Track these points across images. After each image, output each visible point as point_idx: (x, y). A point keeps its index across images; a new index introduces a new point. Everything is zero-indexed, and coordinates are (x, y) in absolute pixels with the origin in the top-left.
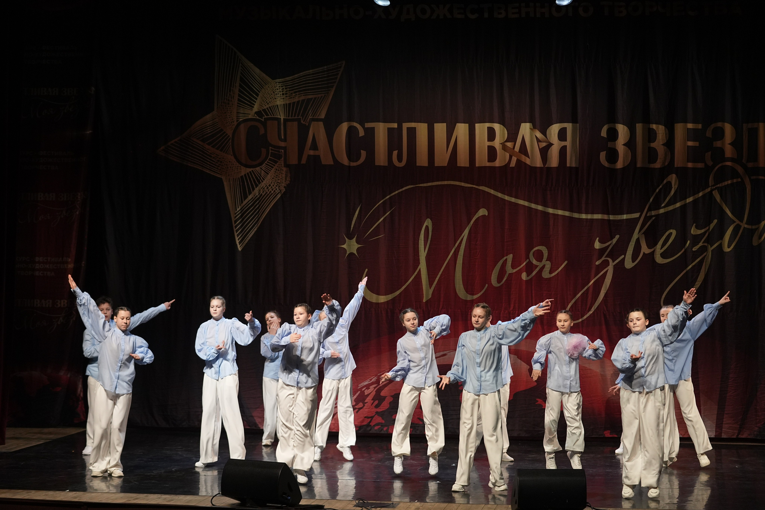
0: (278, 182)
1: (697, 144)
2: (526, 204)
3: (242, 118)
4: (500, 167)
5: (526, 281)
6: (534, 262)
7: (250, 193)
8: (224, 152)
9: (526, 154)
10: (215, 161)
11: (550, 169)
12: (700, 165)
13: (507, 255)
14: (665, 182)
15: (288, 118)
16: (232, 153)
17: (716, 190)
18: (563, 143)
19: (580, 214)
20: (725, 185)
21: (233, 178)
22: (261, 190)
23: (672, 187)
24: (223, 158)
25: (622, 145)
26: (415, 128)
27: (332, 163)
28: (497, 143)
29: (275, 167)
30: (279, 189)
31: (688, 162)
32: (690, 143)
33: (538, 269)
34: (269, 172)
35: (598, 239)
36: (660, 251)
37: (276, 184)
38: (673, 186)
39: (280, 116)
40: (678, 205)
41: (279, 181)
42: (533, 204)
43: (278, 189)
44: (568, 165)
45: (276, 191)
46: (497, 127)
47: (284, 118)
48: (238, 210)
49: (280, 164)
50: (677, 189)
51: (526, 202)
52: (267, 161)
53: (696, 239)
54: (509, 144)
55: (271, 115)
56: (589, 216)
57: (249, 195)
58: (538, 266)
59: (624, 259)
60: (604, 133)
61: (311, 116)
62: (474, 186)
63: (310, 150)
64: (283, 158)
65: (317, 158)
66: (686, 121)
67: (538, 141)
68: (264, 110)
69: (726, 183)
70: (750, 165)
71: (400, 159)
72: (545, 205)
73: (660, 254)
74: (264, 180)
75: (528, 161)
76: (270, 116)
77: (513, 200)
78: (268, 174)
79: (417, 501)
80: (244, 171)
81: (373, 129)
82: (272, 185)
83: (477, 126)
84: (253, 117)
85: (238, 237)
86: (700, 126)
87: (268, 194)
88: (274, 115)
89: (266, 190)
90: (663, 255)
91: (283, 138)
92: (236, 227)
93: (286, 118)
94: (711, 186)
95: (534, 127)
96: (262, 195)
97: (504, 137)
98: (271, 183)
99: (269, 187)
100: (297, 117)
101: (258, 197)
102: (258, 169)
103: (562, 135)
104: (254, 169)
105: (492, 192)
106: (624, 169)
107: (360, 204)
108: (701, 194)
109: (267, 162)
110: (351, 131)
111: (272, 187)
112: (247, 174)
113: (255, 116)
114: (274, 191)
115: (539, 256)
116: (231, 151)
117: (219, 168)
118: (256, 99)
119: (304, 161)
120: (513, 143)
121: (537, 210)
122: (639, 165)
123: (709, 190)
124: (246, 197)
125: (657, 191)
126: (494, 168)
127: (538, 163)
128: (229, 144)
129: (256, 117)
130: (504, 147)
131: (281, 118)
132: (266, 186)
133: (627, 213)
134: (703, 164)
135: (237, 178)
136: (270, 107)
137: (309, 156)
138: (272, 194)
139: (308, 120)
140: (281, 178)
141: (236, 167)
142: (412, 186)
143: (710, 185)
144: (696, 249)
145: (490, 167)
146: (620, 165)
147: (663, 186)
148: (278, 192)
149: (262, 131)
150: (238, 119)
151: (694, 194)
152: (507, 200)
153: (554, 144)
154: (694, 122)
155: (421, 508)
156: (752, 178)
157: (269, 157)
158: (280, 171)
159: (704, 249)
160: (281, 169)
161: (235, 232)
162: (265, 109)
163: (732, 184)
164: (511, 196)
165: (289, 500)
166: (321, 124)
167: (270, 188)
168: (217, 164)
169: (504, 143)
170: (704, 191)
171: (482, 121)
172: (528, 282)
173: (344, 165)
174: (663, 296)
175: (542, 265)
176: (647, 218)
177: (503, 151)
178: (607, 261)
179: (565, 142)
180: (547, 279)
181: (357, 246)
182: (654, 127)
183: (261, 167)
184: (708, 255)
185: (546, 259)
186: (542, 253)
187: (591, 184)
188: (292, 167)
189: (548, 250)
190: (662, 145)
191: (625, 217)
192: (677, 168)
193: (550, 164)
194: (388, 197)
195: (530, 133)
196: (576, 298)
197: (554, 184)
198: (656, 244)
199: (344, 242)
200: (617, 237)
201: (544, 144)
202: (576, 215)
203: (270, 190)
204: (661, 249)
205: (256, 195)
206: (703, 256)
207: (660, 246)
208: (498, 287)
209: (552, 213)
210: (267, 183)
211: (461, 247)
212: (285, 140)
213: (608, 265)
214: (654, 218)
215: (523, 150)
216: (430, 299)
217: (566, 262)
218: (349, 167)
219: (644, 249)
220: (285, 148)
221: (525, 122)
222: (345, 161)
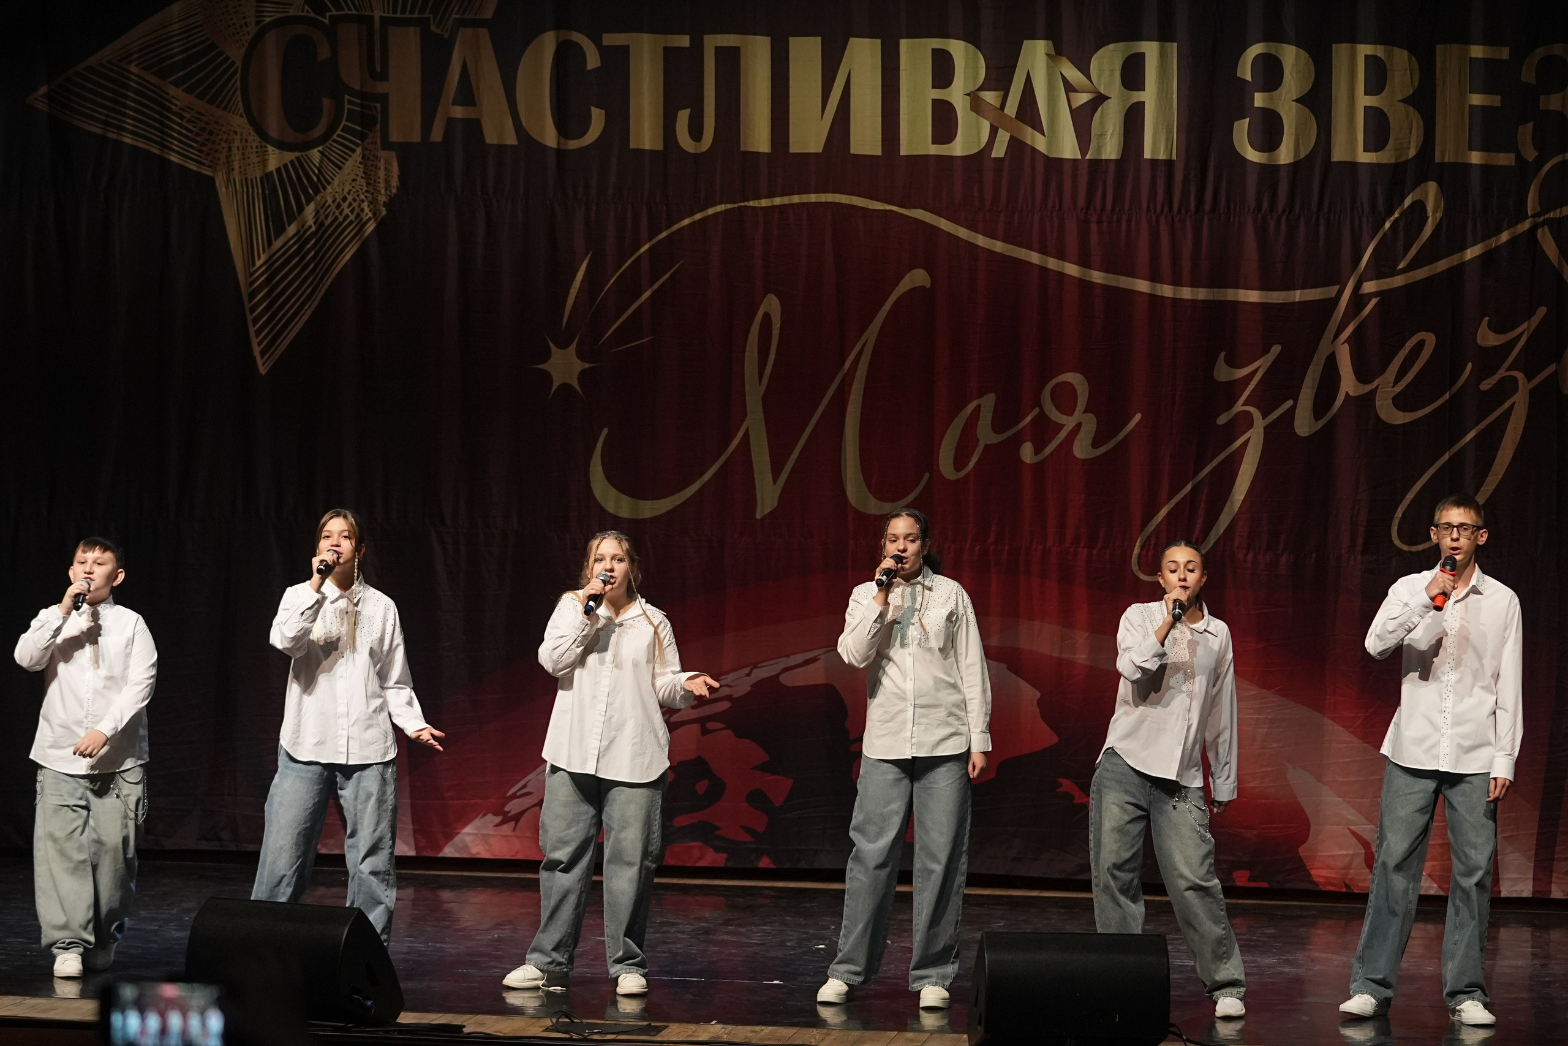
0: (367, 192)
1: (1496, 101)
2: (1035, 258)
3: (270, 16)
4: (964, 158)
5: (1031, 465)
6: (1054, 415)
7: (291, 219)
8: (218, 107)
9: (1037, 126)
10: (194, 129)
11: (1097, 165)
12: (1505, 159)
13: (980, 397)
14: (1408, 202)
15: (394, 16)
16: (242, 110)
17: (1545, 227)
18: (1137, 96)
19: (1177, 288)
21: (246, 179)
22: (322, 211)
23: (1428, 218)
24: (217, 123)
25: (1294, 101)
26: (737, 49)
27: (511, 139)
28: (957, 95)
29: (359, 151)
30: (370, 211)
31: (1470, 149)
32: (1476, 99)
33: (1063, 434)
34: (344, 164)
35: (1223, 354)
36: (1391, 389)
37: (363, 197)
38: (1430, 214)
39: (372, 11)
40: (1442, 265)
41: (370, 188)
42: (1051, 259)
43: (367, 210)
44: (1147, 155)
45: (363, 215)
46: (958, 49)
47: (382, 15)
48: (258, 263)
49: (372, 143)
50: (1441, 219)
51: (1033, 253)
52: (339, 132)
53: (1490, 360)
54: (990, 97)
55: (350, 9)
56: (1202, 294)
57: (289, 225)
58: (1064, 425)
59: (1292, 410)
60: (1245, 71)
61: (459, 10)
62: (894, 208)
63: (454, 104)
64: (378, 126)
65: (474, 127)
66: (1466, 40)
67: (1070, 88)
71: (696, 132)
72: (1084, 262)
73: (1393, 399)
74: (329, 183)
75: (1040, 143)
76: (347, 12)
77: (998, 246)
79: (715, 1022)
80: (275, 159)
81: (625, 50)
82: (350, 199)
83: (903, 43)
84: (299, 13)
85: (257, 337)
86: (1504, 53)
87: (341, 224)
88: (356, 9)
89: (334, 213)
90: (1401, 402)
91: (379, 70)
92: (252, 310)
93: (386, 15)
94: (1531, 217)
95: (1058, 52)
96: (322, 224)
97: (975, 77)
98: (349, 193)
99: (341, 202)
100: (418, 14)
101: (313, 229)
102: (315, 154)
103: (1132, 74)
104: (304, 154)
105: (944, 224)
106: (1295, 166)
107: (588, 254)
108: (1505, 237)
109: (339, 136)
110: (566, 55)
111: (350, 204)
112: (283, 169)
113: (305, 11)
114: (358, 215)
115: (1065, 399)
116: (240, 104)
117: (204, 149)
119: (437, 135)
120: (1001, 93)
121: (1061, 275)
122: (1338, 154)
123: (1527, 225)
124: (280, 230)
125: (1387, 225)
126: (951, 158)
127: (1068, 148)
128: (233, 85)
129: (308, 12)
130: (976, 105)
131: (372, 17)
132: (334, 202)
133: (1303, 288)
134: (1513, 156)
135: (256, 178)
137: (450, 122)
138: (351, 222)
139: (450, 22)
140: (375, 181)
141: (254, 147)
142: (729, 206)
143: (1530, 213)
144: (1489, 387)
145: (938, 157)
146: (1285, 155)
147: (1401, 214)
148: (367, 217)
149: (324, 52)
150: (261, 19)
151: (1486, 237)
152: (984, 249)
153: (1110, 98)
154: (1490, 40)
155: (725, 1036)
157: (344, 122)
158: (373, 161)
159: (1507, 388)
160: (374, 156)
161: (250, 324)
164: (993, 236)
165: (370, 1008)
166: (484, 33)
167: (346, 209)
168: (199, 139)
169: (977, 93)
170: (1512, 229)
171: (916, 32)
172: (1039, 468)
173: (544, 148)
174: (1399, 513)
175: (1074, 424)
176: (1358, 300)
177: (974, 114)
178: (1248, 413)
179: (1141, 92)
180: (1084, 460)
181: (579, 366)
182: (1378, 50)
183: (320, 148)
184: (1520, 402)
185: (1083, 409)
186: (1075, 391)
187: (1207, 207)
188: (404, 151)
189: (1089, 384)
190: (1400, 101)
191: (1297, 296)
192: (1442, 165)
193: (1099, 150)
194: (664, 234)
195: (1048, 66)
196: (1163, 513)
197: (1109, 206)
198: (1383, 370)
199: (546, 356)
200: (1276, 349)
201: (1083, 98)
202: (1167, 291)
203: (347, 211)
204: (1393, 386)
205: (308, 224)
206: (1507, 405)
207: (1392, 379)
208: (957, 481)
209: (1102, 285)
210: (337, 192)
211: (858, 372)
212: (384, 77)
213: (1250, 425)
214: (1378, 298)
215: (1028, 111)
216: (772, 512)
217: (1138, 417)
218: (560, 153)
219: (1349, 384)
220: (384, 99)
221: (1033, 37)
222: (550, 137)
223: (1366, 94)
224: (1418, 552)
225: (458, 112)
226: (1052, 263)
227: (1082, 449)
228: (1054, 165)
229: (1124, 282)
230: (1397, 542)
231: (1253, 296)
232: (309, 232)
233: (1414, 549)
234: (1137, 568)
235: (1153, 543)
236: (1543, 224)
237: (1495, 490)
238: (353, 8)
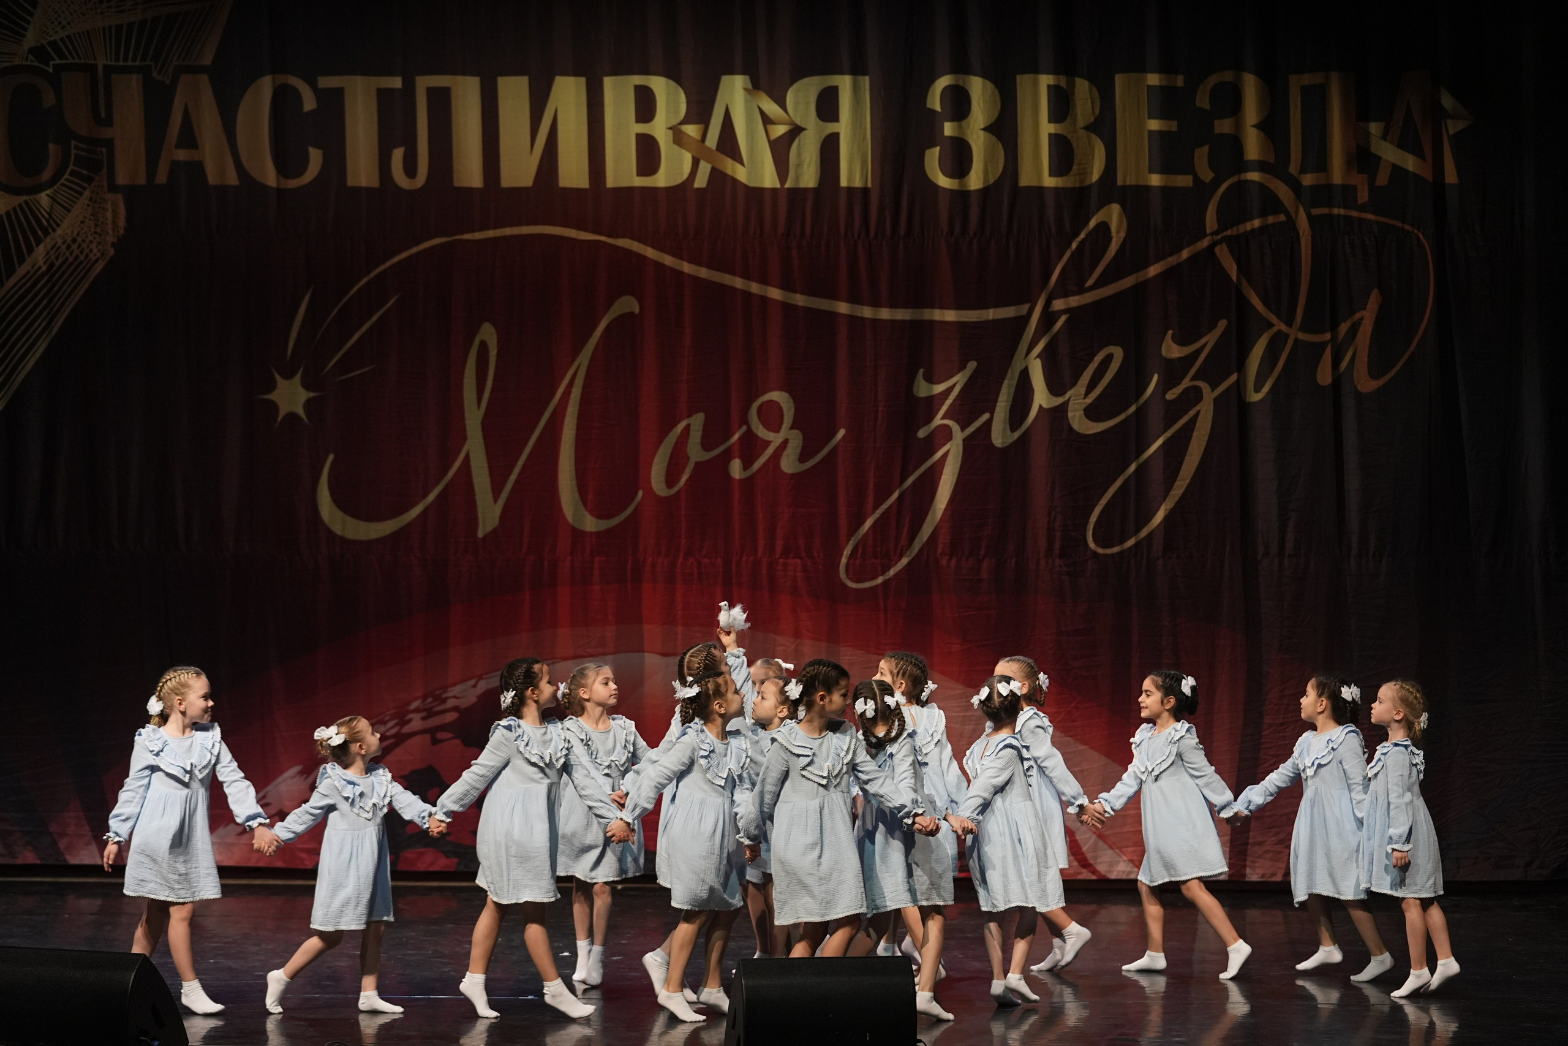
0: (96, 233)
1: (1173, 126)
2: (738, 283)
4: (667, 189)
5: (740, 480)
6: (761, 432)
7: (22, 260)
9: (736, 156)
11: (797, 194)
12: (1183, 181)
13: (689, 416)
14: (1092, 223)
15: (117, 64)
17: (1224, 245)
18: (831, 127)
19: (876, 309)
20: (1245, 232)
22: (52, 253)
23: (1111, 238)
25: (982, 129)
26: (449, 89)
27: (232, 179)
28: (659, 129)
29: (87, 193)
30: (99, 251)
31: (1151, 172)
32: (1154, 125)
33: (770, 451)
34: (72, 207)
35: (921, 371)
36: (1082, 401)
37: (90, 238)
38: (1114, 233)
39: (95, 60)
40: (1127, 282)
41: (98, 230)
42: (754, 283)
43: (95, 251)
44: (844, 183)
45: (91, 255)
46: (659, 85)
47: (105, 63)
49: (99, 186)
50: (1125, 239)
51: (736, 278)
52: (66, 176)
53: (1173, 371)
54: (692, 130)
55: (73, 58)
56: (902, 315)
57: (19, 267)
58: (770, 442)
59: (989, 424)
60: (934, 100)
61: (178, 59)
62: (603, 238)
63: (176, 147)
64: (105, 169)
65: (196, 169)
66: (1143, 70)
67: (767, 120)
68: (53, 44)
69: (1248, 226)
70: (1308, 180)
71: (410, 169)
72: (787, 286)
73: (1085, 410)
74: (58, 225)
75: (741, 174)
76: (71, 61)
77: (703, 273)
78: (69, 211)
80: (5, 203)
81: (339, 92)
82: (79, 240)
83: (608, 82)
84: (24, 63)
86: (1180, 81)
87: (71, 264)
88: (80, 58)
89: (64, 254)
90: (1092, 413)
91: (103, 115)
93: (109, 63)
94: (1212, 234)
95: (756, 86)
96: (53, 263)
97: (677, 112)
99: (71, 244)
100: (140, 62)
101: (44, 268)
102: (44, 198)
103: (827, 106)
104: (31, 197)
105: (650, 253)
106: (985, 191)
107: (310, 289)
108: (1185, 254)
109: (67, 180)
110: (283, 98)
111: (79, 245)
112: (12, 212)
113: (29, 60)
114: (87, 256)
115: (772, 417)
118: (31, 15)
119: (162, 177)
120: (702, 126)
121: (764, 300)
122: (1025, 180)
123: (1205, 243)
124: (11, 271)
125: (1074, 245)
126: (654, 190)
127: (769, 179)
129: (32, 61)
130: (678, 138)
131: (95, 66)
132: (64, 243)
133: (997, 305)
134: (1190, 178)
136: (69, 37)
137: (174, 165)
138: (81, 262)
139: (171, 70)
140: (102, 223)
142: (443, 240)
143: (1208, 232)
144: (1174, 396)
145: (643, 189)
146: (975, 181)
147: (1087, 235)
148: (98, 255)
149: (49, 99)
151: (1168, 254)
152: (689, 275)
153: (806, 129)
154: (1165, 69)
156: (1315, 211)
157: (71, 167)
158: (100, 203)
159: (1193, 397)
160: (101, 198)
162: (55, 42)
163: (1263, 229)
164: (699, 263)
166: (204, 79)
167: (75, 248)
169: (679, 127)
170: (1192, 248)
171: (621, 69)
172: (748, 483)
173: (265, 187)
174: (1093, 518)
175: (781, 440)
176: (1049, 318)
177: (676, 147)
178: (947, 427)
179: (835, 124)
180: (792, 475)
181: (303, 395)
182: (1063, 82)
183: (48, 192)
184: (1206, 410)
185: (789, 426)
186: (781, 409)
187: (902, 231)
188: (131, 193)
189: (795, 402)
190: (1082, 128)
191: (991, 314)
192: (1124, 187)
193: (797, 178)
194: (382, 268)
195: (746, 101)
196: (868, 524)
197: (808, 231)
198: (1074, 383)
199: (272, 386)
200: (972, 365)
201: (780, 130)
202: (867, 312)
203: (76, 252)
204: (1084, 398)
205: (38, 265)
206: (1192, 413)
207: (1083, 391)
208: (669, 498)
209: (803, 307)
210: (66, 234)
211: (572, 396)
212: (109, 122)
213: (949, 437)
214: (1067, 316)
215: (728, 144)
216: (494, 531)
217: (842, 433)
218: (280, 192)
219: (1041, 398)
220: (109, 144)
221: (732, 72)
222: (270, 176)
223: (1050, 121)
224: (1113, 555)
225: (181, 155)
226: (755, 288)
227: (789, 464)
228: (756, 194)
229: (823, 304)
230: (1092, 545)
231: (950, 315)
232: (39, 273)
233: (1108, 551)
234: (845, 575)
235: (860, 551)
236: (1220, 242)
237: (1184, 494)
238: (76, 57)
